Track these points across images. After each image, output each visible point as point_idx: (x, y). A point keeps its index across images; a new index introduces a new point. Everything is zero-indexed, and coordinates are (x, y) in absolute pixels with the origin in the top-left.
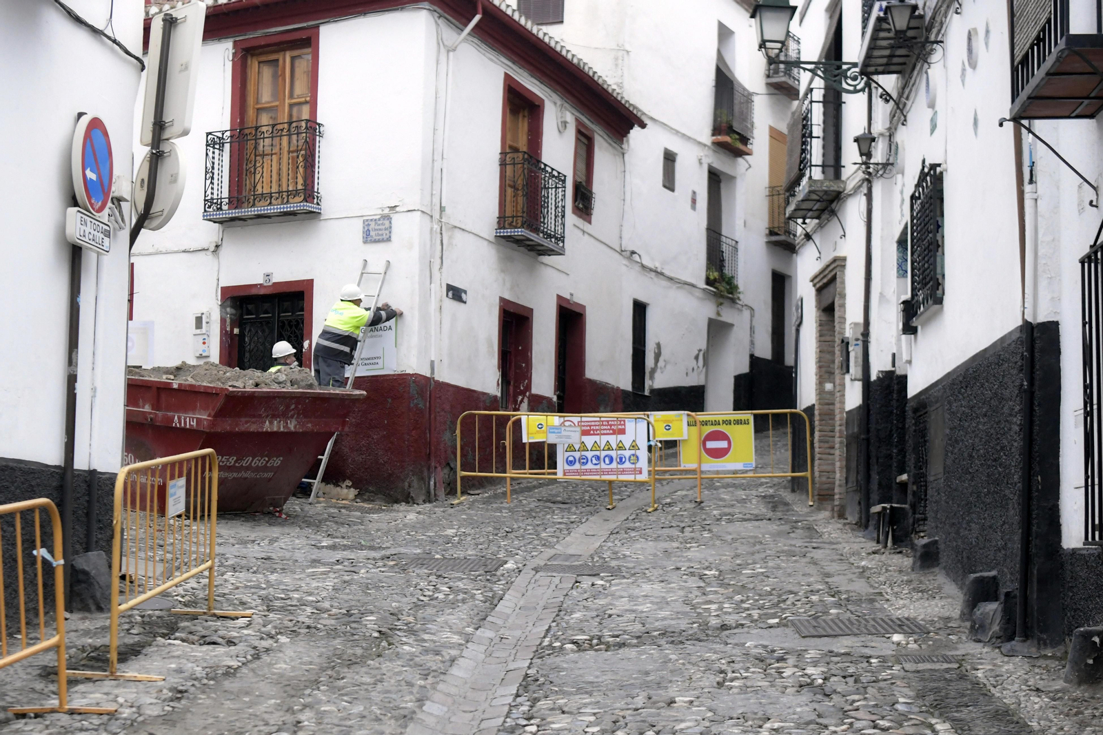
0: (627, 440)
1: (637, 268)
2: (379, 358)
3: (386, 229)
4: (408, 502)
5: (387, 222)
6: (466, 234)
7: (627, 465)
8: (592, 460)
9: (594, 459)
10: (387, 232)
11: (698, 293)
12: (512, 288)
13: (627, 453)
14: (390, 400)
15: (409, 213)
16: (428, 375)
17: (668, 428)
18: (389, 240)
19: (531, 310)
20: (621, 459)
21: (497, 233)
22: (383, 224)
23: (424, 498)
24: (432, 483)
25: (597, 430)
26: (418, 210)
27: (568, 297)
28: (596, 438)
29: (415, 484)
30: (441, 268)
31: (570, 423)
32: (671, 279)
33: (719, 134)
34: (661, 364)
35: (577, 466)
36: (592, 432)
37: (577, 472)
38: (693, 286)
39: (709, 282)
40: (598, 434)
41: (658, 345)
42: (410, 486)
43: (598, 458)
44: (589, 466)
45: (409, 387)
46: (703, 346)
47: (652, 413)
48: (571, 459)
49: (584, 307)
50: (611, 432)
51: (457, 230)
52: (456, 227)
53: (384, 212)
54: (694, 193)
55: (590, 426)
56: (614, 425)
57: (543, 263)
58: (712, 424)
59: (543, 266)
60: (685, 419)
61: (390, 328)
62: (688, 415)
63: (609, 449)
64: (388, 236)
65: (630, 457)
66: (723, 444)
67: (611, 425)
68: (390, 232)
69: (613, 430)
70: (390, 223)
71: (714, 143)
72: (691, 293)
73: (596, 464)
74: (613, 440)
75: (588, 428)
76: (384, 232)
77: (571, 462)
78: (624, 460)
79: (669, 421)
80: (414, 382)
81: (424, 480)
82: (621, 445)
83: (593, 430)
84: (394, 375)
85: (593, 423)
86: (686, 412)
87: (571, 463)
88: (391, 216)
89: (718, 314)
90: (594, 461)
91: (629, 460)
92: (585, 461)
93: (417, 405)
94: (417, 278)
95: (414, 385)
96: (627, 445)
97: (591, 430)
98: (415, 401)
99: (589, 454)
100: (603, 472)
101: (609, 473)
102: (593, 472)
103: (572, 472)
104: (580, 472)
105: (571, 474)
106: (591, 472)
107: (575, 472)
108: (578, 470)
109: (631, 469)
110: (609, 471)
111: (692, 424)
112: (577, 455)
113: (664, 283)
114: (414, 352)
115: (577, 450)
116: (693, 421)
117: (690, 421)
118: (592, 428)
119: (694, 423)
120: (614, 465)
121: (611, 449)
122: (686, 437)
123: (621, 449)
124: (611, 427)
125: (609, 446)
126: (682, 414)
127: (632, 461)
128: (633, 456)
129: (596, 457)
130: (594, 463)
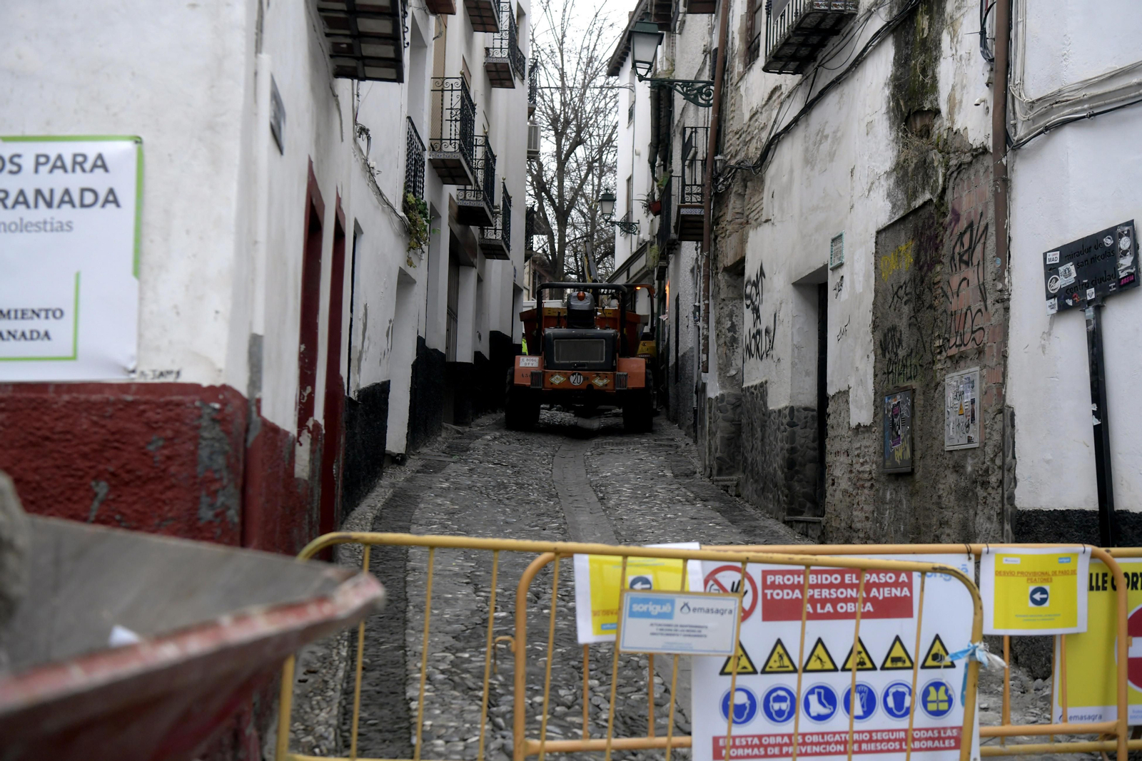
0: (918, 635)
1: (361, 162)
2: (57, 314)
7: (918, 719)
8: (807, 705)
9: (813, 699)
11: (396, 225)
12: (317, 141)
13: (918, 680)
16: (244, 389)
17: (1039, 597)
19: (323, 209)
20: (899, 697)
25: (823, 602)
28: (816, 629)
32: (380, 193)
34: (366, 342)
35: (760, 724)
36: (808, 608)
37: (760, 747)
38: (394, 210)
39: (407, 207)
40: (827, 616)
41: (366, 308)
43: (828, 697)
44: (800, 723)
46: (393, 317)
47: (992, 547)
48: (740, 699)
49: (345, 219)
50: (869, 607)
55: (803, 588)
56: (879, 586)
57: (336, 96)
59: (335, 104)
60: (1084, 569)
61: (112, 198)
62: (1093, 556)
63: (861, 666)
65: (926, 693)
67: (869, 587)
69: (874, 601)
73: (820, 718)
74: (877, 635)
75: (797, 594)
77: (739, 710)
78: (907, 702)
79: (1046, 576)
82: (897, 652)
83: (813, 601)
84: (123, 388)
85: (813, 580)
86: (1089, 548)
87: (742, 714)
90: (816, 708)
91: (925, 703)
92: (784, 706)
93: (223, 513)
96: (919, 653)
97: (804, 601)
98: (219, 497)
99: (799, 684)
100: (845, 743)
101: (864, 746)
102: (812, 744)
103: (743, 747)
104: (769, 745)
105: (740, 752)
106: (804, 744)
107: (753, 747)
108: (760, 737)
109: (930, 734)
110: (863, 741)
111: (1100, 583)
112: (760, 685)
113: (374, 198)
114: (219, 301)
115: (759, 667)
116: (1105, 575)
117: (1097, 575)
118: (810, 592)
119: (1104, 582)
120: (880, 720)
121: (869, 665)
122: (1081, 627)
123: (900, 664)
124: (868, 591)
125: (864, 655)
126: (1076, 554)
127: (932, 707)
128: (937, 690)
129: (819, 694)
130: (813, 713)
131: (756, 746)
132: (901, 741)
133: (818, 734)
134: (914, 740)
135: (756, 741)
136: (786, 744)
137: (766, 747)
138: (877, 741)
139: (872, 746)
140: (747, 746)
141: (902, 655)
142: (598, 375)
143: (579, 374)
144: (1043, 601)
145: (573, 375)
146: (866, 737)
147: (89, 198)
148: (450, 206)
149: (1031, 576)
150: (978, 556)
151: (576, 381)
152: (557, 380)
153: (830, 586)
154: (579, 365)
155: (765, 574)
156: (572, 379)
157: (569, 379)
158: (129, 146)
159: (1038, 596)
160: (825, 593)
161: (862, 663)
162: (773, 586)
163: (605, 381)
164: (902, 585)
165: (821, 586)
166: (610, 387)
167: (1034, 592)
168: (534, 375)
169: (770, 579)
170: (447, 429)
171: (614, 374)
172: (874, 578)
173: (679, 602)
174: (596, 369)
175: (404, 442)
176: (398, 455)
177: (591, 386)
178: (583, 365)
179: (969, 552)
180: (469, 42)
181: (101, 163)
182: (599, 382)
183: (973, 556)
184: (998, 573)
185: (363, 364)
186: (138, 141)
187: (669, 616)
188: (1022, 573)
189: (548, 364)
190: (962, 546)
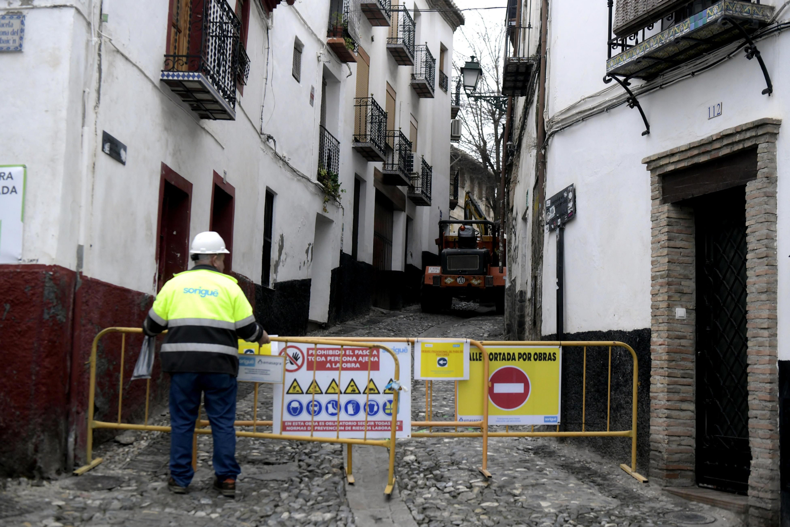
0: (381, 378)
1: (271, 155)
3: (13, 33)
4: (31, 477)
5: (16, 23)
6: (130, 66)
7: (381, 416)
8: (327, 408)
9: (330, 406)
10: (17, 37)
11: (312, 188)
12: (174, 154)
13: (381, 399)
14: (8, 307)
15: (56, 11)
16: (73, 268)
18: (18, 50)
19: (190, 186)
20: (371, 407)
21: (163, 75)
22: (9, 25)
23: (56, 466)
24: (71, 440)
25: (336, 363)
26: (71, 6)
27: (222, 175)
28: (334, 374)
29: (46, 446)
30: (97, 106)
31: (295, 351)
32: (293, 171)
33: (334, 36)
34: (283, 257)
35: (304, 416)
36: (328, 365)
37: (304, 426)
38: (309, 180)
39: (320, 178)
40: (337, 369)
41: (282, 237)
42: (36, 450)
43: (337, 405)
44: (323, 417)
45: (43, 287)
46: (312, 242)
47: (420, 339)
48: (295, 405)
49: (233, 189)
50: (358, 365)
51: (119, 56)
52: (118, 51)
53: (12, 6)
54: (313, 88)
55: (326, 356)
56: (363, 356)
57: (204, 129)
58: (504, 359)
59: (204, 133)
60: (467, 350)
61: (14, 190)
62: (472, 344)
63: (353, 392)
64: (17, 44)
65: (385, 405)
66: (518, 388)
67: (358, 356)
68: (21, 38)
69: (360, 363)
70: (22, 23)
71: (329, 44)
72: (307, 187)
73: (333, 414)
74: (361, 378)
75: (323, 359)
76: (10, 37)
77: (295, 409)
78: (376, 409)
79: (446, 353)
80: (53, 279)
81: (59, 437)
82: (372, 386)
83: (331, 362)
84: (17, 266)
85: (331, 352)
86: (469, 340)
88: (25, 12)
89: (325, 210)
90: (331, 410)
91: (384, 409)
92: (316, 409)
93: (54, 317)
94: (64, 114)
95: (51, 283)
96: (382, 385)
97: (327, 362)
98: (52, 311)
99: (323, 399)
100: (345, 426)
101: (354, 428)
102: (329, 426)
103: (296, 426)
104: (308, 426)
105: (295, 428)
106: (325, 426)
107: (301, 426)
108: (304, 422)
109: (386, 423)
110: (353, 426)
111: (478, 357)
112: (305, 399)
113: (289, 174)
114: (54, 231)
115: (305, 391)
116: (480, 354)
117: (476, 354)
118: (329, 358)
119: (480, 357)
120: (362, 416)
121: (357, 391)
122: (466, 377)
123: (372, 392)
124: (357, 358)
125: (355, 387)
126: (463, 343)
127: (388, 411)
128: (391, 404)
129: (333, 404)
130: (330, 412)
131: (302, 426)
132: (372, 426)
133: (332, 421)
134: (378, 426)
135: (302, 424)
136: (316, 426)
137: (307, 426)
138: (360, 426)
139: (358, 428)
140: (298, 426)
141: (374, 387)
142: (474, 277)
143: (462, 277)
144: (444, 365)
145: (459, 277)
146: (355, 424)
147: (5, 190)
148: (375, 174)
149: (437, 353)
150: (413, 343)
151: (461, 281)
152: (449, 281)
153: (339, 356)
154: (462, 271)
155: (308, 349)
156: (458, 280)
157: (456, 280)
158: (21, 169)
159: (441, 362)
160: (337, 359)
161: (354, 390)
162: (312, 355)
163: (479, 281)
164: (374, 356)
165: (335, 356)
166: (482, 285)
167: (440, 360)
168: (435, 278)
169: (310, 352)
170: (374, 311)
171: (485, 277)
172: (360, 352)
173: (257, 359)
174: (474, 274)
175: (327, 316)
176: (323, 323)
177: (470, 285)
178: (465, 271)
179: (408, 341)
180: (394, 74)
181: (10, 176)
182: (475, 282)
183: (410, 343)
184: (423, 351)
185: (280, 268)
186: (25, 167)
187: (253, 365)
188: (434, 352)
189: (444, 271)
190: (405, 339)
